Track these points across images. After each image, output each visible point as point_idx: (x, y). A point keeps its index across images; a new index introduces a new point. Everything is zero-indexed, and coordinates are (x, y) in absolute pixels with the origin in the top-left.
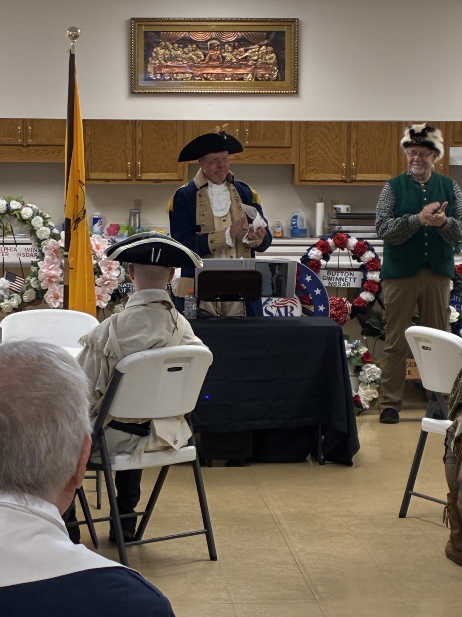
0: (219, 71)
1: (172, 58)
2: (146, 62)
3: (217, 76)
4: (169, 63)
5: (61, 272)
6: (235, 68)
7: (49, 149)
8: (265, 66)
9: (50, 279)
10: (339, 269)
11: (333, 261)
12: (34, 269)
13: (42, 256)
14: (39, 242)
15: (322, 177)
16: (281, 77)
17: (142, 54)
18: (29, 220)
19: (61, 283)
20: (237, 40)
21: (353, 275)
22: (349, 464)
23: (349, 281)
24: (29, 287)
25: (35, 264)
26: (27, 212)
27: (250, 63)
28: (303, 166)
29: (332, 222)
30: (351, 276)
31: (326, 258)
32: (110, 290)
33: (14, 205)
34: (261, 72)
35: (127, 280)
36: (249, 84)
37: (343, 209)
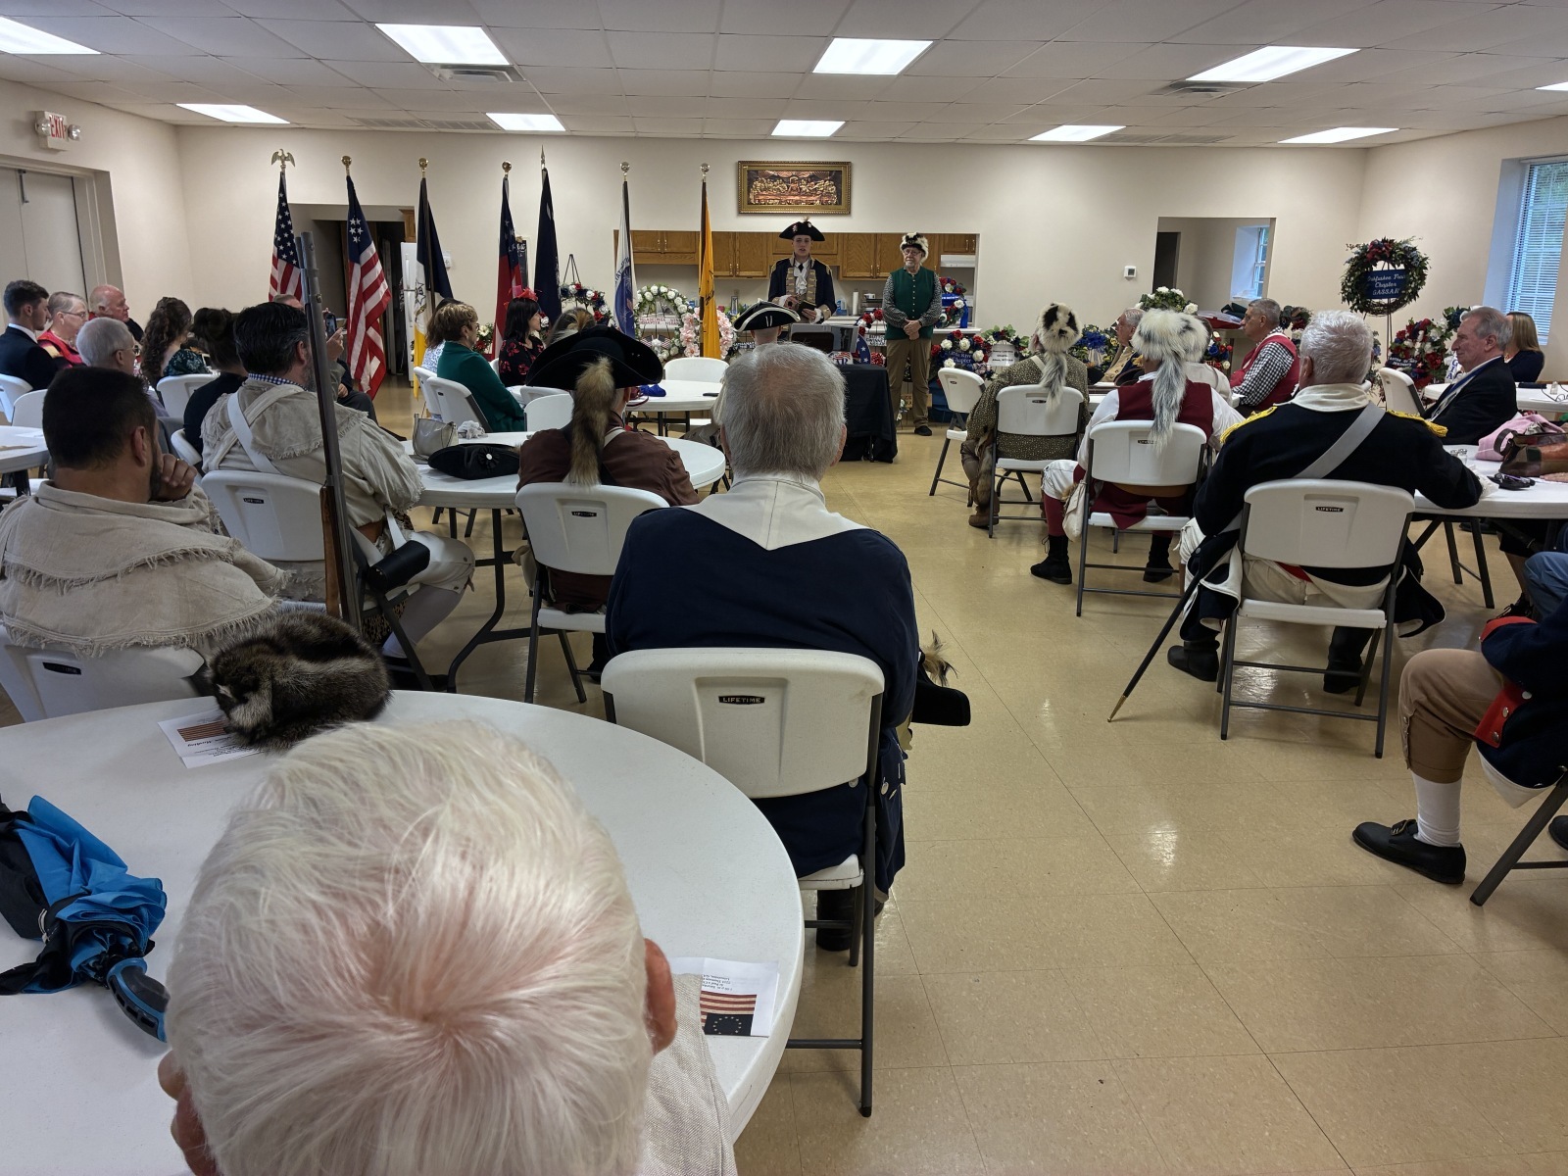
0: (797, 198)
1: (765, 189)
2: (749, 192)
3: (797, 202)
4: (764, 193)
5: (695, 335)
6: (808, 196)
7: (679, 255)
8: (829, 194)
9: (688, 340)
10: (877, 334)
11: (873, 329)
12: (677, 333)
13: (682, 325)
14: (680, 314)
15: (857, 274)
16: (839, 202)
17: (746, 186)
18: (673, 300)
19: (695, 343)
20: (810, 177)
22: (891, 462)
24: (674, 345)
25: (678, 330)
26: (671, 295)
27: (819, 192)
28: (845, 267)
29: (864, 304)
31: (869, 327)
32: (727, 347)
33: (663, 289)
34: (825, 199)
35: (738, 341)
36: (817, 207)
37: (871, 296)
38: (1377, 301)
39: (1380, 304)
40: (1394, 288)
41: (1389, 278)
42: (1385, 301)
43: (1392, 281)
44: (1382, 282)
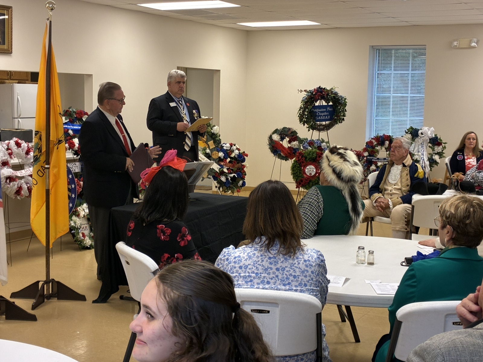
16: (2, 42)
21: (76, 165)
23: (74, 169)
30: (75, 166)
38: (319, 123)
39: (321, 125)
40: (327, 115)
41: (325, 110)
42: (324, 123)
43: (326, 111)
44: (321, 112)
